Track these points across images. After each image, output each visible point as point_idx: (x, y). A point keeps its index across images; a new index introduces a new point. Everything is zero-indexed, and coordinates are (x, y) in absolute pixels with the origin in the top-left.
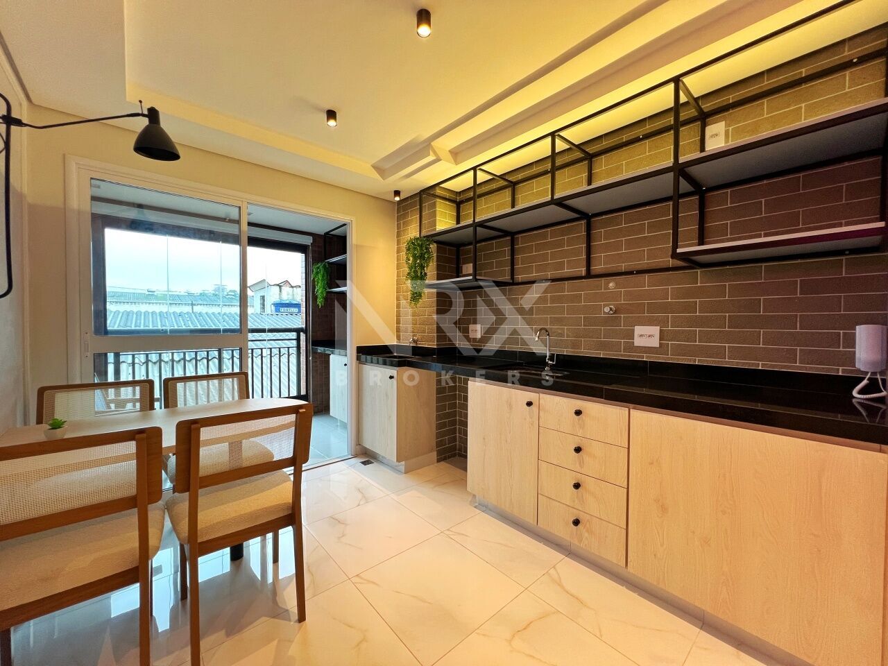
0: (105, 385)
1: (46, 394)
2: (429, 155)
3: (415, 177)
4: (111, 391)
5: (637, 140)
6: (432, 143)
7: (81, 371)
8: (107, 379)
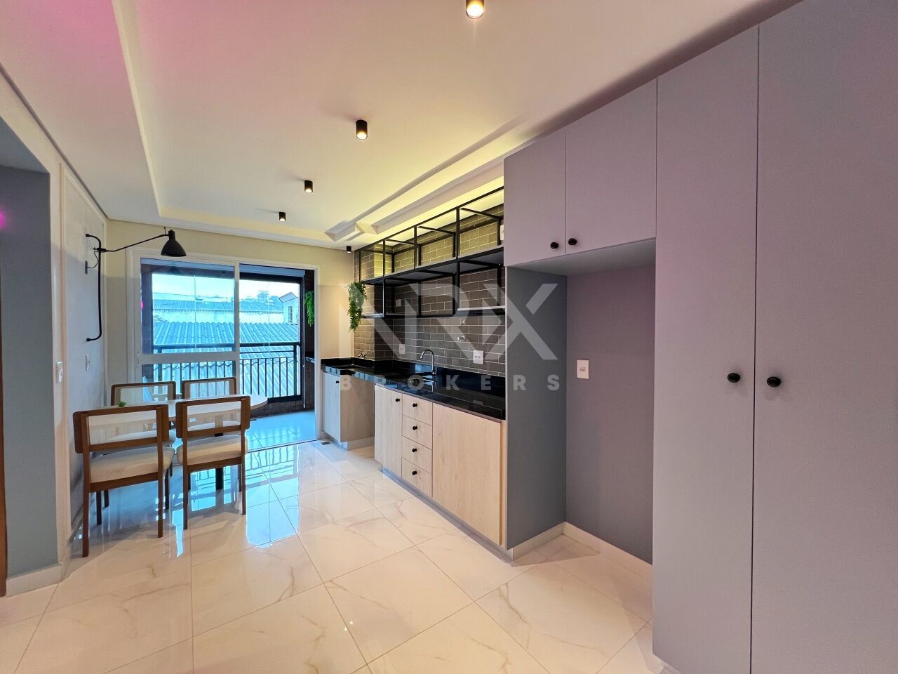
0: (152, 384)
1: (116, 389)
2: (354, 230)
3: (354, 240)
4: (156, 388)
5: (472, 228)
6: (357, 223)
7: (136, 376)
8: (153, 380)
